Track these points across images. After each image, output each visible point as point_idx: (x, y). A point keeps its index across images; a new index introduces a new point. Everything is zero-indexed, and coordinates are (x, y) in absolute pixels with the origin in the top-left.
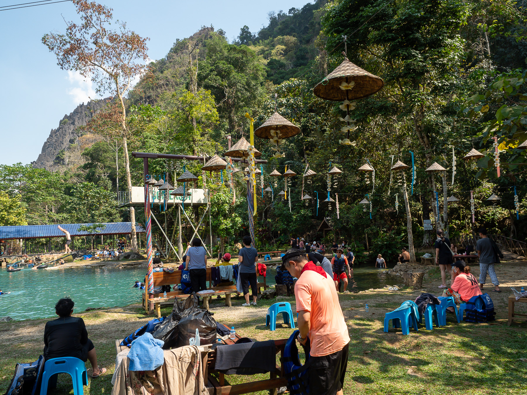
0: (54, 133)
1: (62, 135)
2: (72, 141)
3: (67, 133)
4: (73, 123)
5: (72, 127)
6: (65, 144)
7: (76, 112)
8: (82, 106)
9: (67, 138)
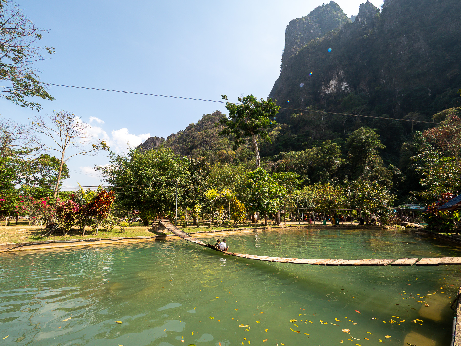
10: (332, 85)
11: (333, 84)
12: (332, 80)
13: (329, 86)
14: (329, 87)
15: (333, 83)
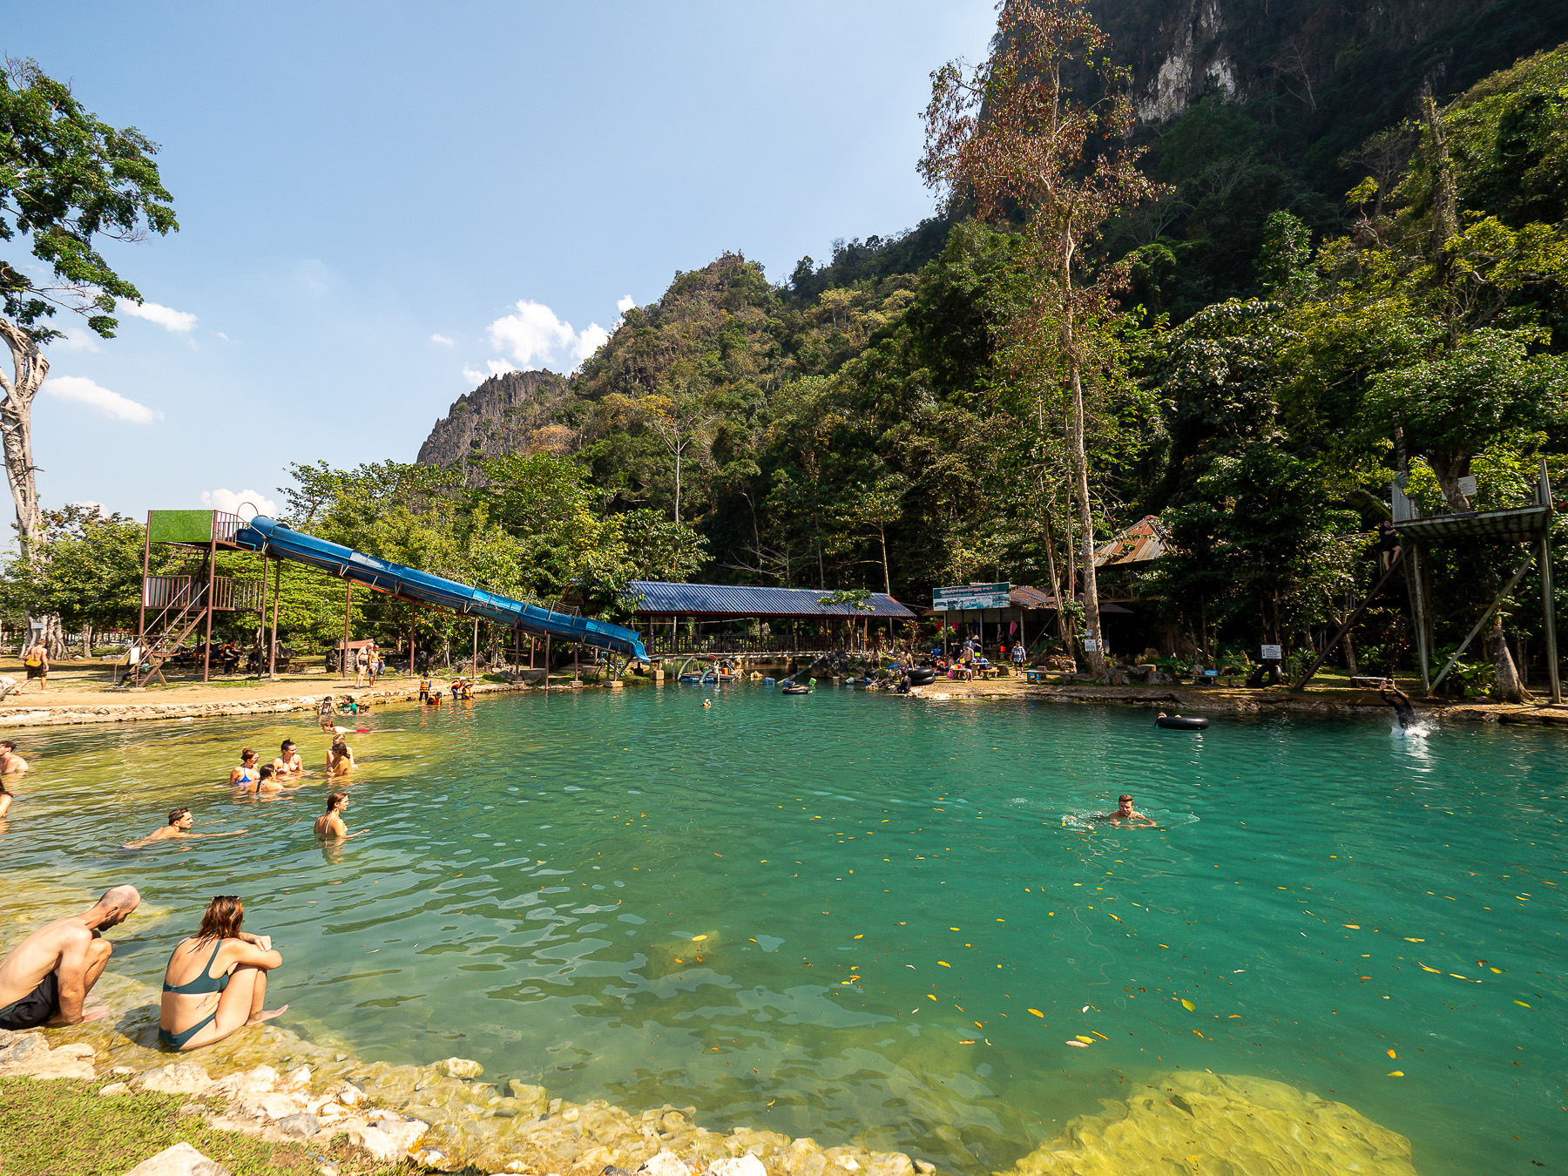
0: (440, 426)
1: (457, 431)
2: (475, 444)
3: (467, 429)
4: (478, 411)
5: (476, 417)
6: (463, 448)
7: (482, 391)
8: (493, 381)
9: (467, 439)
10: (1167, 83)
11: (1173, 77)
12: (1168, 61)
13: (1156, 91)
14: (1155, 97)
15: (1173, 71)
